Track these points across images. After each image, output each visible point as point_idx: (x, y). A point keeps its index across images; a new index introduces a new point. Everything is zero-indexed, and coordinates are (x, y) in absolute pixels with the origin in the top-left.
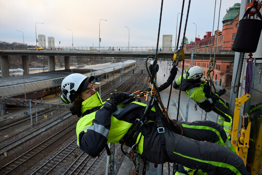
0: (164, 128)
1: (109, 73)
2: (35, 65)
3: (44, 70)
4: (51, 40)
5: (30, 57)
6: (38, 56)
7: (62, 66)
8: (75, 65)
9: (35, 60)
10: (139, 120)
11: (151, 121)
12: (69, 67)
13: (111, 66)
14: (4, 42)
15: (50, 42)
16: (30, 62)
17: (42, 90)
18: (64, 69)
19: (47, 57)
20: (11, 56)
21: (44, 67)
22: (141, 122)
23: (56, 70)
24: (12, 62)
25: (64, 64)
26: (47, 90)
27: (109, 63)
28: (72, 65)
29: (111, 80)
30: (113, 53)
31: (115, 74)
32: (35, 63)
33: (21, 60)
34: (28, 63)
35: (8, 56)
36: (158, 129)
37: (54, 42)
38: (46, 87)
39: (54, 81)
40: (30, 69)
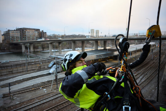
0: (130, 108)
1: (133, 51)
2: (88, 46)
3: (92, 49)
4: (97, 32)
5: (86, 42)
6: (90, 41)
7: (102, 47)
8: (110, 46)
9: (88, 44)
10: (107, 93)
11: (119, 97)
12: (106, 48)
13: (134, 46)
14: (75, 35)
15: (96, 33)
16: (86, 45)
17: (90, 61)
18: (103, 48)
19: (94, 42)
20: (77, 42)
21: (92, 47)
22: (109, 96)
23: (98, 49)
24: (78, 45)
25: (103, 46)
26: (93, 60)
27: (133, 45)
28: (108, 46)
29: (134, 57)
30: (136, 37)
31: (137, 52)
32: (88, 45)
33: (81, 44)
34: (85, 45)
35: (76, 41)
36: (124, 107)
37: (99, 33)
38: (92, 59)
39: (97, 56)
40: (85, 48)
